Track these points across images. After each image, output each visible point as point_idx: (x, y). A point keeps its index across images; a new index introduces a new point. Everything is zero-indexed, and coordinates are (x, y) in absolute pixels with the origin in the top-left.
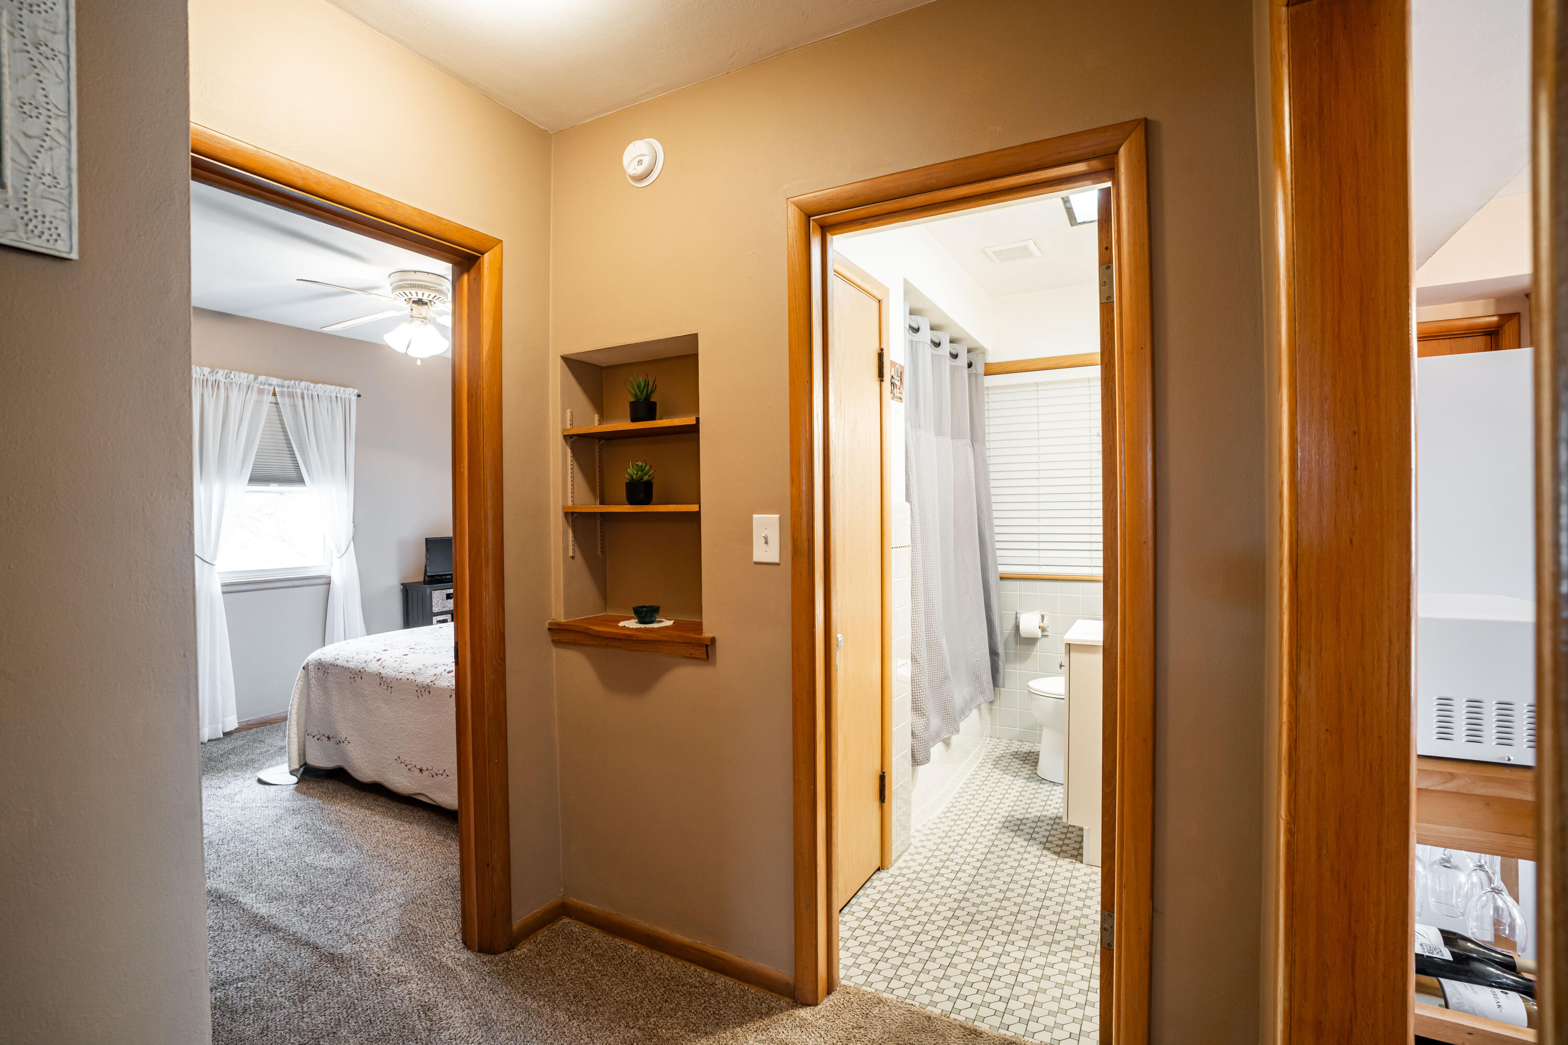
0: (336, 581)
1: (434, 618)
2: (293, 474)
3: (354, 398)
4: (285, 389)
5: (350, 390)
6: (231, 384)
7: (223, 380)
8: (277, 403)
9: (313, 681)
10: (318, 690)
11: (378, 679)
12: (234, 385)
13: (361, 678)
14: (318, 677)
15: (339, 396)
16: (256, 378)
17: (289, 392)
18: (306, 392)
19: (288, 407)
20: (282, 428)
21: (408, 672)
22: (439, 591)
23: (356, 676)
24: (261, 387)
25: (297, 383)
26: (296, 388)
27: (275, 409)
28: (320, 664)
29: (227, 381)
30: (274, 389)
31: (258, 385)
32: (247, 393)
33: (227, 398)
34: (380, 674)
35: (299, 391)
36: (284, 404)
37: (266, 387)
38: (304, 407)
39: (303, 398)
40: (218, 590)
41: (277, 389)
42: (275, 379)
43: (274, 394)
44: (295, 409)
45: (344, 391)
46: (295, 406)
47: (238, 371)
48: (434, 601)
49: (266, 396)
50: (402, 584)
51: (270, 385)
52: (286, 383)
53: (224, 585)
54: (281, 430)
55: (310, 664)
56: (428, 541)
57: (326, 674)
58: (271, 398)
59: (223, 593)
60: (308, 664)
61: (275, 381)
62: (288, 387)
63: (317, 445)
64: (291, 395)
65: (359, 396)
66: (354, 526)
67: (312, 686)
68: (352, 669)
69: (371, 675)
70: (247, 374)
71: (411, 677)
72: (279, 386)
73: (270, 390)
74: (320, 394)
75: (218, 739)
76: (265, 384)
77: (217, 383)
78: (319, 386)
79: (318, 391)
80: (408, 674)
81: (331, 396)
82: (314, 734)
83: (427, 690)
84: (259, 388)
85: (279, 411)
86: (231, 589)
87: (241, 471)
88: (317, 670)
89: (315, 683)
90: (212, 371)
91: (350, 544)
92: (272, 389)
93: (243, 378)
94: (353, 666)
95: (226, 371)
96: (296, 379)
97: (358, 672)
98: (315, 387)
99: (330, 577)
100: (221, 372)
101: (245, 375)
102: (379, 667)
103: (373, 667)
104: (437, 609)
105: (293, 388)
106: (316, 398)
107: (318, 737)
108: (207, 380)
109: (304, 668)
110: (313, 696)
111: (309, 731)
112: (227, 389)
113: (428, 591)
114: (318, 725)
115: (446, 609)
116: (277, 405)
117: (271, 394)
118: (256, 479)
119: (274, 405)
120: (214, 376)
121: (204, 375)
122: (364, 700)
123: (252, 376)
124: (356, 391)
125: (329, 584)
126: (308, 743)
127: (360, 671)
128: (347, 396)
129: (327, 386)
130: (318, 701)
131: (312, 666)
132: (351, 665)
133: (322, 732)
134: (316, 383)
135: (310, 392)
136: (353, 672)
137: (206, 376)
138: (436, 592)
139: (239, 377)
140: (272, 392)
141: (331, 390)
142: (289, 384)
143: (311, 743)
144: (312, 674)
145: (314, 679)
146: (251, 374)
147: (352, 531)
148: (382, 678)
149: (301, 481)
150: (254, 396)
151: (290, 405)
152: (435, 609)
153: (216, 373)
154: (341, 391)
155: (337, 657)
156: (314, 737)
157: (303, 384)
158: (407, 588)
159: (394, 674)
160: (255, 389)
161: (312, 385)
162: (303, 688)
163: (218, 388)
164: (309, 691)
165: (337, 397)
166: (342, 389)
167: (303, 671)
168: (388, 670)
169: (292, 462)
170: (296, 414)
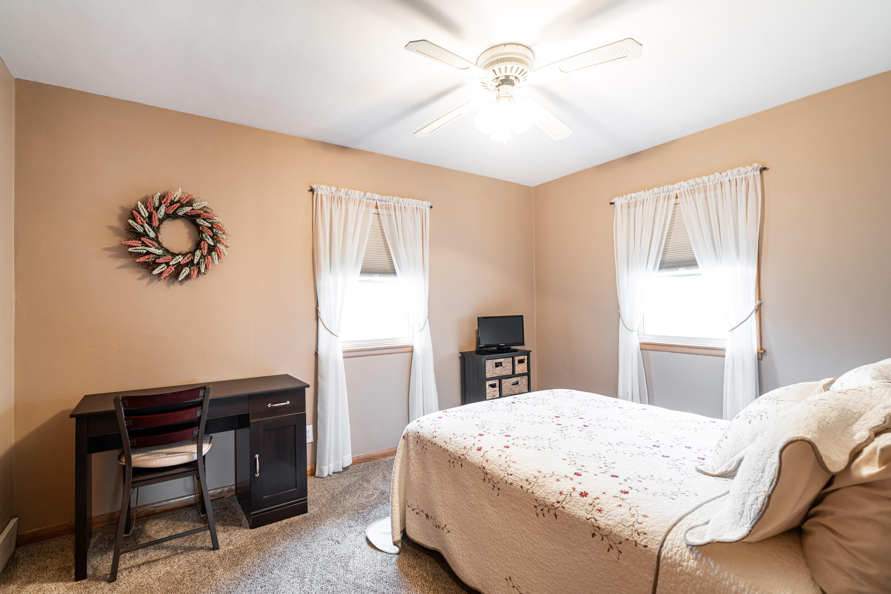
0: (417, 350)
1: (487, 382)
2: (388, 267)
3: (428, 209)
4: (383, 203)
5: (425, 203)
6: (349, 199)
7: (344, 196)
8: (378, 214)
9: (412, 453)
10: (417, 463)
11: (482, 474)
12: (351, 200)
13: (462, 466)
14: (417, 450)
15: (418, 207)
16: (365, 195)
17: (386, 205)
18: (397, 204)
19: (385, 216)
20: (382, 233)
21: (522, 477)
22: (491, 360)
23: (456, 461)
24: (368, 201)
25: (391, 197)
26: (390, 202)
27: (377, 218)
28: (419, 437)
29: (346, 197)
30: (376, 202)
31: (366, 200)
32: (359, 206)
33: (347, 210)
34: (484, 468)
35: (392, 204)
36: (383, 215)
37: (371, 201)
38: (396, 216)
39: (395, 210)
40: (340, 355)
41: (378, 203)
42: (377, 195)
43: (377, 207)
44: (390, 218)
45: (422, 203)
46: (390, 215)
47: (353, 189)
48: (487, 368)
49: (371, 208)
50: (460, 353)
51: (374, 200)
52: (384, 198)
53: (344, 352)
54: (381, 234)
55: (409, 434)
56: (479, 319)
57: (424, 449)
58: (375, 210)
59: (344, 358)
60: (407, 434)
61: (377, 197)
62: (385, 201)
63: (404, 246)
64: (388, 208)
65: (431, 207)
66: (428, 307)
67: (412, 458)
68: (451, 452)
69: (472, 465)
70: (359, 191)
71: (526, 486)
72: (379, 200)
73: (374, 203)
74: (406, 206)
75: (339, 472)
76: (370, 199)
77: (340, 198)
78: (405, 200)
79: (405, 204)
80: (522, 480)
81: (413, 207)
82: (413, 507)
83: (552, 512)
84: (367, 202)
85: (379, 220)
86: (349, 355)
87: (356, 265)
88: (415, 442)
89: (414, 455)
90: (338, 190)
91: (426, 321)
92: (375, 203)
93: (357, 194)
94: (451, 450)
95: (346, 189)
96: (390, 195)
97: (458, 458)
98: (403, 201)
99: (413, 347)
100: (343, 190)
101: (357, 192)
102: (481, 459)
103: (475, 457)
104: (489, 375)
105: (388, 202)
106: (403, 209)
107: (418, 511)
108: (334, 197)
109: (404, 437)
110: (412, 468)
111: (409, 503)
112: (346, 203)
113: (483, 360)
114: (417, 500)
115: (495, 375)
116: (379, 215)
117: (374, 207)
118: (365, 271)
119: (376, 215)
120: (339, 194)
121: (332, 193)
122: (465, 491)
123: (362, 193)
124: (429, 204)
125: (412, 352)
126: (407, 513)
127: (460, 458)
128: (424, 207)
129: (411, 199)
130: (417, 475)
131: (411, 438)
132: (450, 448)
133: (421, 507)
134: (404, 198)
135: (399, 204)
136: (452, 456)
137: (333, 193)
138: (488, 361)
139: (354, 194)
140: (375, 205)
141: (413, 202)
142: (386, 198)
143: (410, 515)
144: (411, 446)
145: (413, 451)
146: (362, 191)
147: (427, 311)
148: (487, 474)
149: (393, 272)
150: (363, 209)
151: (387, 215)
152: (488, 375)
153: (340, 191)
154: (420, 204)
155: (435, 434)
156: (413, 510)
157: (395, 198)
158: (465, 356)
159: (502, 474)
160: (364, 203)
161: (401, 199)
162: (403, 456)
163: (341, 203)
164: (409, 462)
165: (417, 208)
166: (420, 201)
167: (403, 440)
168: (494, 466)
169: (388, 258)
170: (391, 221)
